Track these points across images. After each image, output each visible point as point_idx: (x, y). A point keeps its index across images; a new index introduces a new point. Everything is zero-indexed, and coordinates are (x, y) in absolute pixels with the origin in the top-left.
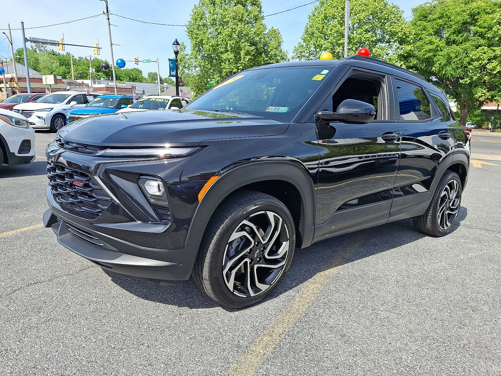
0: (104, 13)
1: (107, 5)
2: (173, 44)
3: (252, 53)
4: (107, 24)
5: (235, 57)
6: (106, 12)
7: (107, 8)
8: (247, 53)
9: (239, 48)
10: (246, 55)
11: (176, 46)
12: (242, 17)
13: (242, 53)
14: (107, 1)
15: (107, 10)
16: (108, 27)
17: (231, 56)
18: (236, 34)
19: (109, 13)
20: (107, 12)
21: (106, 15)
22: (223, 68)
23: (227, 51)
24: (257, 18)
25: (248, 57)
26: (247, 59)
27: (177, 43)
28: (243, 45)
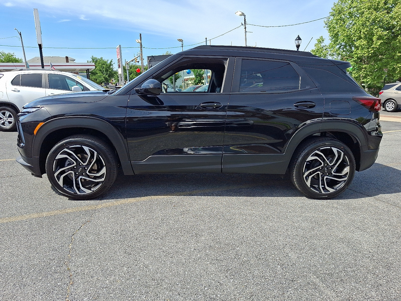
0: (242, 24)
1: (245, 18)
2: (295, 40)
3: (385, 38)
4: (244, 32)
5: (368, 42)
6: (243, 23)
7: (245, 20)
8: (380, 38)
9: (372, 34)
10: (378, 39)
11: (298, 41)
12: (378, 5)
13: (375, 38)
14: (245, 15)
15: (245, 22)
16: (244, 34)
17: (364, 43)
18: (370, 22)
19: (246, 24)
20: (245, 23)
21: (244, 25)
22: (355, 53)
23: (360, 38)
24: (397, 2)
25: (379, 42)
26: (379, 43)
27: (299, 38)
28: (375, 31)
